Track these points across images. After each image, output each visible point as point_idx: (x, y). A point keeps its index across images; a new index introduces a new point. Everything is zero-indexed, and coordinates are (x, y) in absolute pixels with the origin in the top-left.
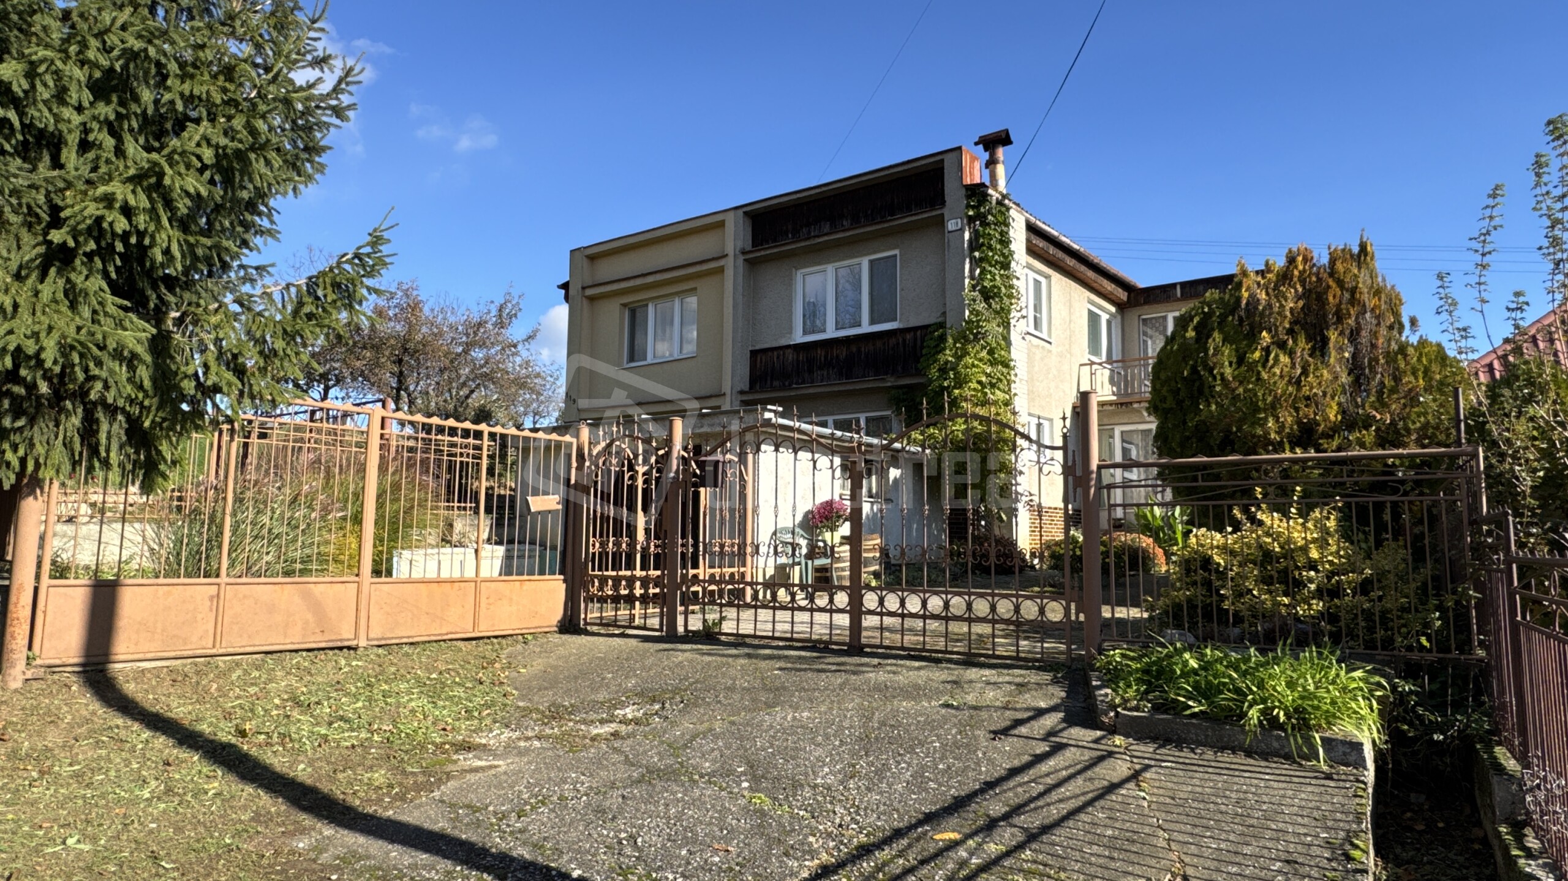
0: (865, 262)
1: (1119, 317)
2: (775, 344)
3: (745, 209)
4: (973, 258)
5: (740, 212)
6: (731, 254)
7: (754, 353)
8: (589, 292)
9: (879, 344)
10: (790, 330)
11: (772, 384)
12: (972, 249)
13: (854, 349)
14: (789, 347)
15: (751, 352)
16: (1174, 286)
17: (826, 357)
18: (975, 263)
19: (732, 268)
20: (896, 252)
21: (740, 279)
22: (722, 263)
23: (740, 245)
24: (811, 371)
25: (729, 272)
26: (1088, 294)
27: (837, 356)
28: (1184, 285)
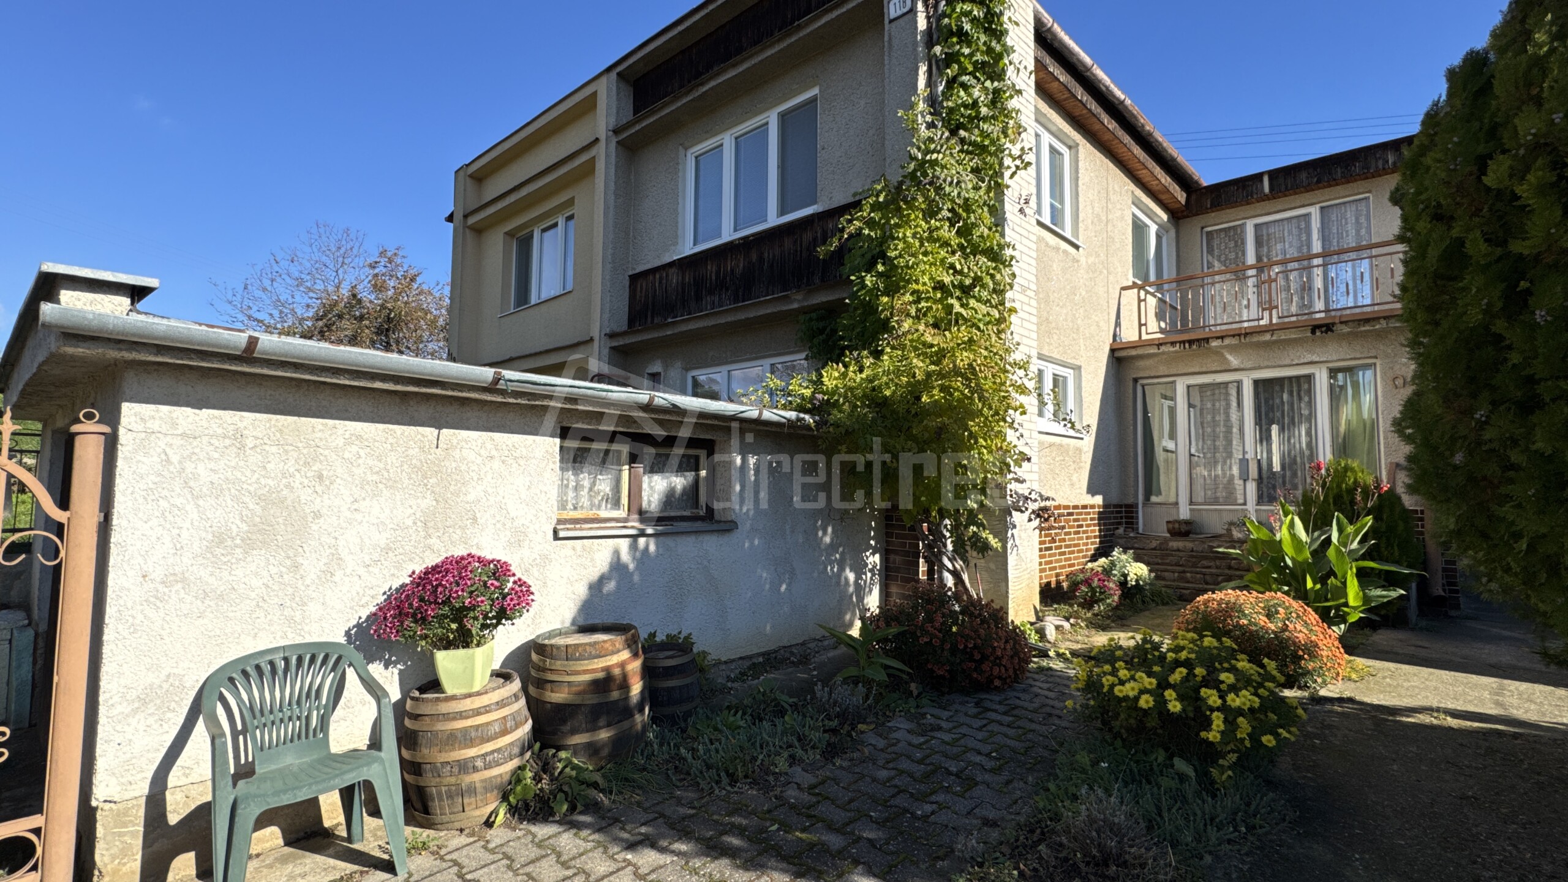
0: (772, 118)
1: (1173, 233)
2: (657, 263)
3: (620, 69)
4: (931, 60)
5: (613, 75)
6: (603, 138)
7: (634, 278)
8: (471, 221)
9: (788, 243)
10: (675, 239)
11: (652, 322)
12: (930, 43)
13: (754, 257)
14: (672, 264)
15: (630, 276)
16: (1258, 177)
17: (718, 273)
18: (937, 66)
19: (604, 157)
20: (815, 91)
21: (612, 171)
22: (593, 152)
23: (612, 121)
24: (698, 298)
25: (600, 166)
26: (1132, 186)
27: (732, 271)
28: (1274, 174)
